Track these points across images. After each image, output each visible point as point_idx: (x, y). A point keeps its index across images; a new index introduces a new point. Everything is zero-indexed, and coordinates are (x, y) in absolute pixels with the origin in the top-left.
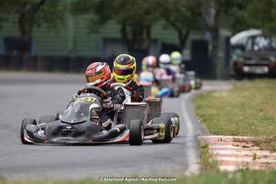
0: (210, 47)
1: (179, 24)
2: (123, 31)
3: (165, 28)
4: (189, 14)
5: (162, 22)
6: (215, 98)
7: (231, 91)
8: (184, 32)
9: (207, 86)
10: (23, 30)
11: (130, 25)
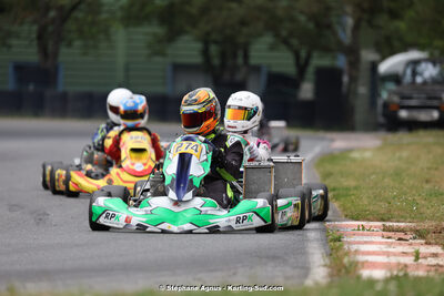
0: (345, 79)
1: (295, 42)
2: (205, 52)
3: (272, 48)
4: (311, 26)
5: (268, 39)
6: (354, 160)
7: (379, 149)
8: (303, 54)
9: (339, 142)
10: (44, 51)
11: (216, 42)
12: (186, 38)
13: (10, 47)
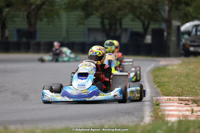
0: (165, 34)
1: (142, 17)
2: (102, 23)
3: (132, 20)
4: (150, 10)
5: (131, 16)
6: (168, 70)
7: (181, 65)
8: (146, 23)
9: (163, 62)
10: (30, 23)
11: (107, 18)
12: (94, 16)
13: (14, 22)
